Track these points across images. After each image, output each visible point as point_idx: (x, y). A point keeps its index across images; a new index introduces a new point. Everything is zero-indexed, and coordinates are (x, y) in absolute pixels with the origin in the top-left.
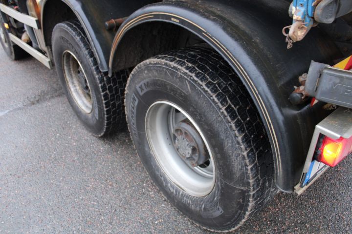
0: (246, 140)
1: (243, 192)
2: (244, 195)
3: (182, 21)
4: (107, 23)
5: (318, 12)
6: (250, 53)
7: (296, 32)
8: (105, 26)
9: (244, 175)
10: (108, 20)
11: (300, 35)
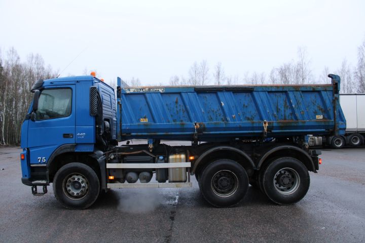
11: (307, 147)
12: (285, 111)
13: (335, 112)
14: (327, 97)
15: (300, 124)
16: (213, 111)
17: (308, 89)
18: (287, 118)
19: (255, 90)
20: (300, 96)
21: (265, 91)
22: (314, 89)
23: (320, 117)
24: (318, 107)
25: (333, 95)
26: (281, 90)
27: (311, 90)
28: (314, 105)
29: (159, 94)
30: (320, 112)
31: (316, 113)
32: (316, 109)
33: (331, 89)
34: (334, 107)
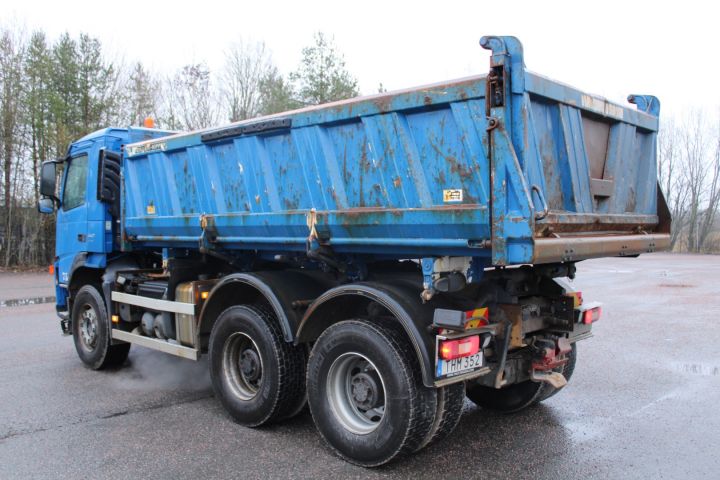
0: (405, 361)
1: (406, 400)
2: (406, 403)
3: (365, 293)
4: (294, 303)
5: (436, 285)
6: (403, 307)
7: (427, 295)
8: (292, 306)
9: (405, 387)
10: (294, 300)
11: (429, 297)
12: (361, 180)
13: (493, 174)
14: (470, 123)
15: (390, 220)
16: (232, 187)
17: (413, 104)
18: (367, 201)
19: (294, 124)
20: (392, 129)
21: (312, 125)
22: (427, 99)
23: (454, 196)
24: (450, 160)
25: (489, 114)
26: (346, 117)
27: (421, 103)
28: (438, 153)
29: (163, 155)
30: (456, 177)
31: (442, 182)
32: (444, 167)
33: (483, 91)
34: (489, 157)
